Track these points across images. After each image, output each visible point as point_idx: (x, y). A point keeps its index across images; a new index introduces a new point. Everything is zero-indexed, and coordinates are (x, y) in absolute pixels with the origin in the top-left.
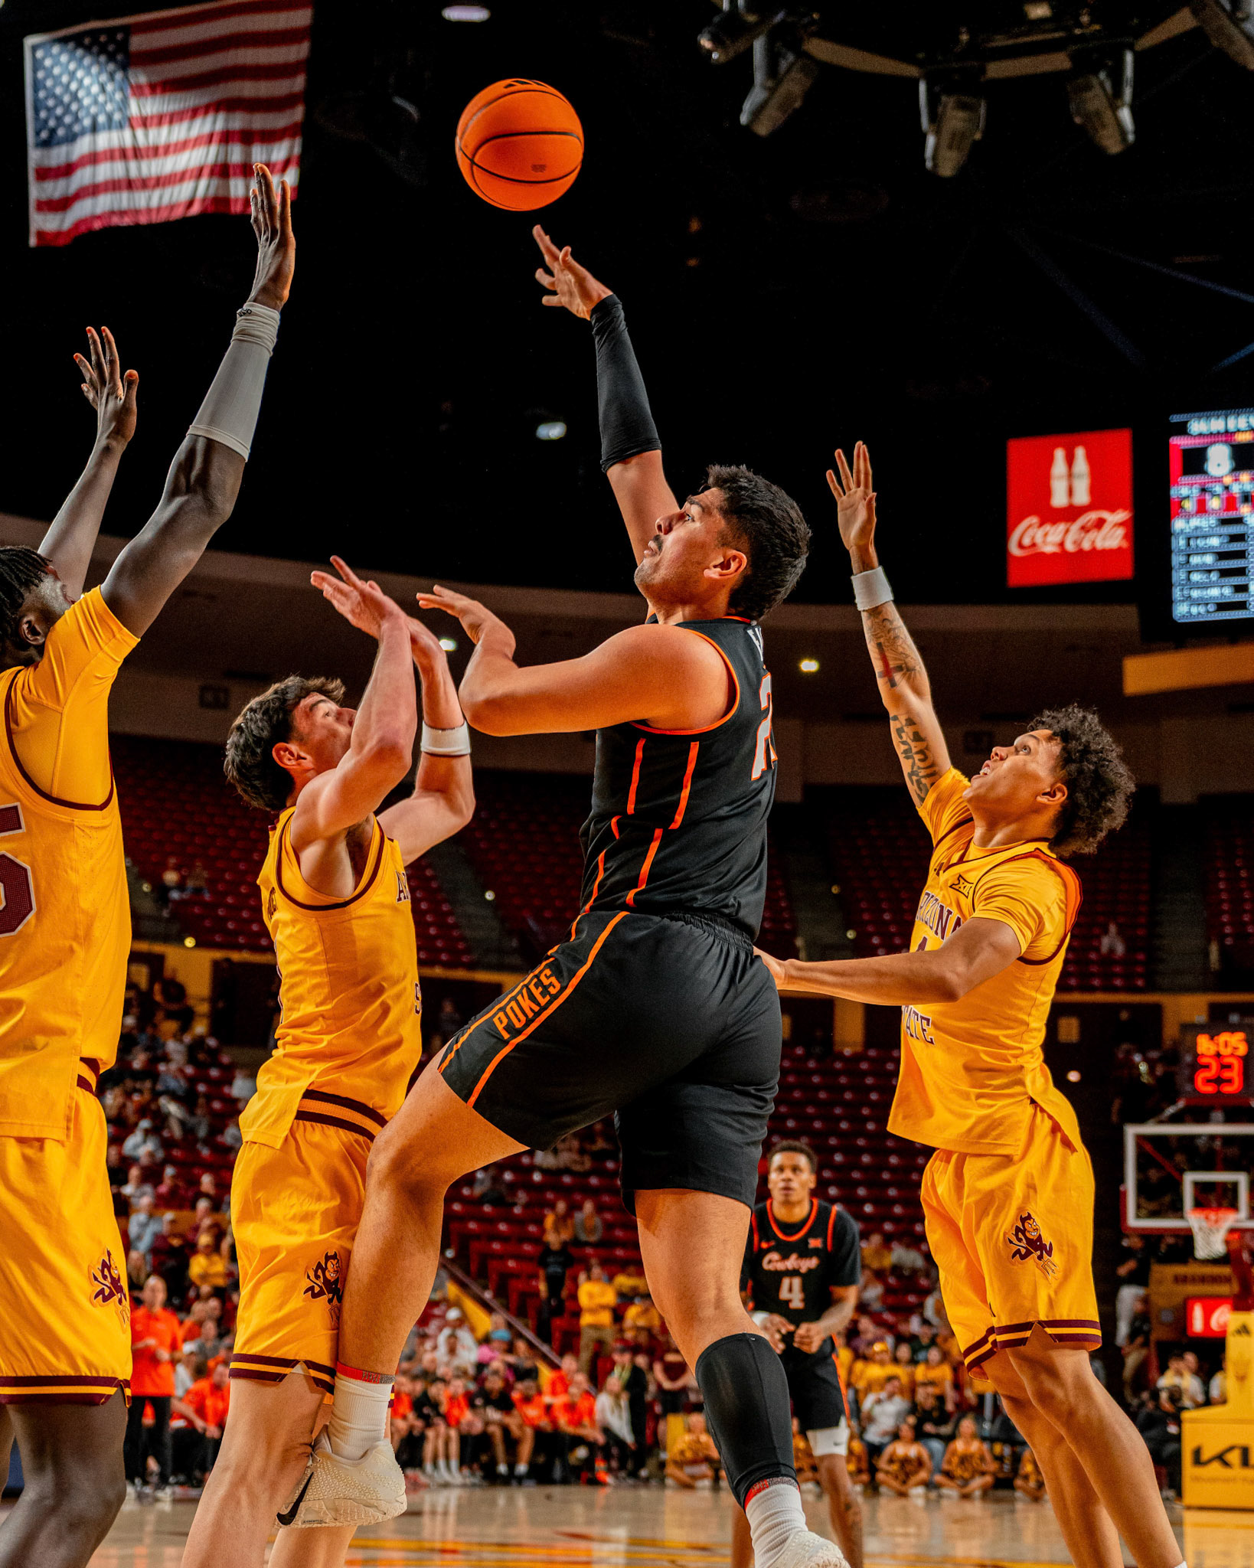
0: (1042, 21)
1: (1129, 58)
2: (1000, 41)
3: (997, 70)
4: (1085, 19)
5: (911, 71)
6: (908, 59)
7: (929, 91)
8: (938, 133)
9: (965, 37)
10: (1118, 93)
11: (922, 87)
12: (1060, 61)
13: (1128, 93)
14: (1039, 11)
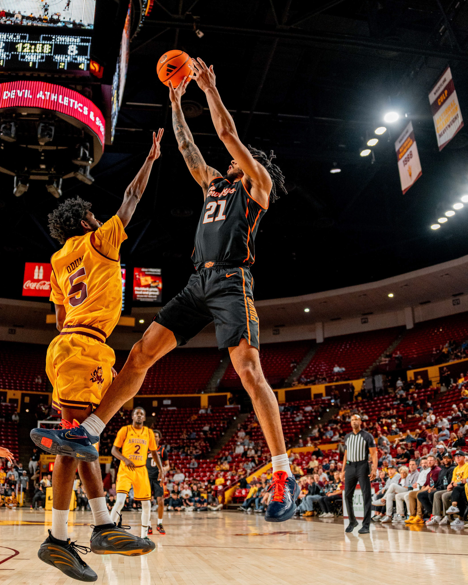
0: (43, 169)
1: (61, 180)
2: (34, 171)
3: (32, 177)
4: (53, 170)
5: (13, 174)
6: (14, 172)
8: (17, 189)
9: (26, 169)
10: (58, 186)
11: (15, 178)
12: (46, 178)
13: (60, 187)
14: (43, 166)
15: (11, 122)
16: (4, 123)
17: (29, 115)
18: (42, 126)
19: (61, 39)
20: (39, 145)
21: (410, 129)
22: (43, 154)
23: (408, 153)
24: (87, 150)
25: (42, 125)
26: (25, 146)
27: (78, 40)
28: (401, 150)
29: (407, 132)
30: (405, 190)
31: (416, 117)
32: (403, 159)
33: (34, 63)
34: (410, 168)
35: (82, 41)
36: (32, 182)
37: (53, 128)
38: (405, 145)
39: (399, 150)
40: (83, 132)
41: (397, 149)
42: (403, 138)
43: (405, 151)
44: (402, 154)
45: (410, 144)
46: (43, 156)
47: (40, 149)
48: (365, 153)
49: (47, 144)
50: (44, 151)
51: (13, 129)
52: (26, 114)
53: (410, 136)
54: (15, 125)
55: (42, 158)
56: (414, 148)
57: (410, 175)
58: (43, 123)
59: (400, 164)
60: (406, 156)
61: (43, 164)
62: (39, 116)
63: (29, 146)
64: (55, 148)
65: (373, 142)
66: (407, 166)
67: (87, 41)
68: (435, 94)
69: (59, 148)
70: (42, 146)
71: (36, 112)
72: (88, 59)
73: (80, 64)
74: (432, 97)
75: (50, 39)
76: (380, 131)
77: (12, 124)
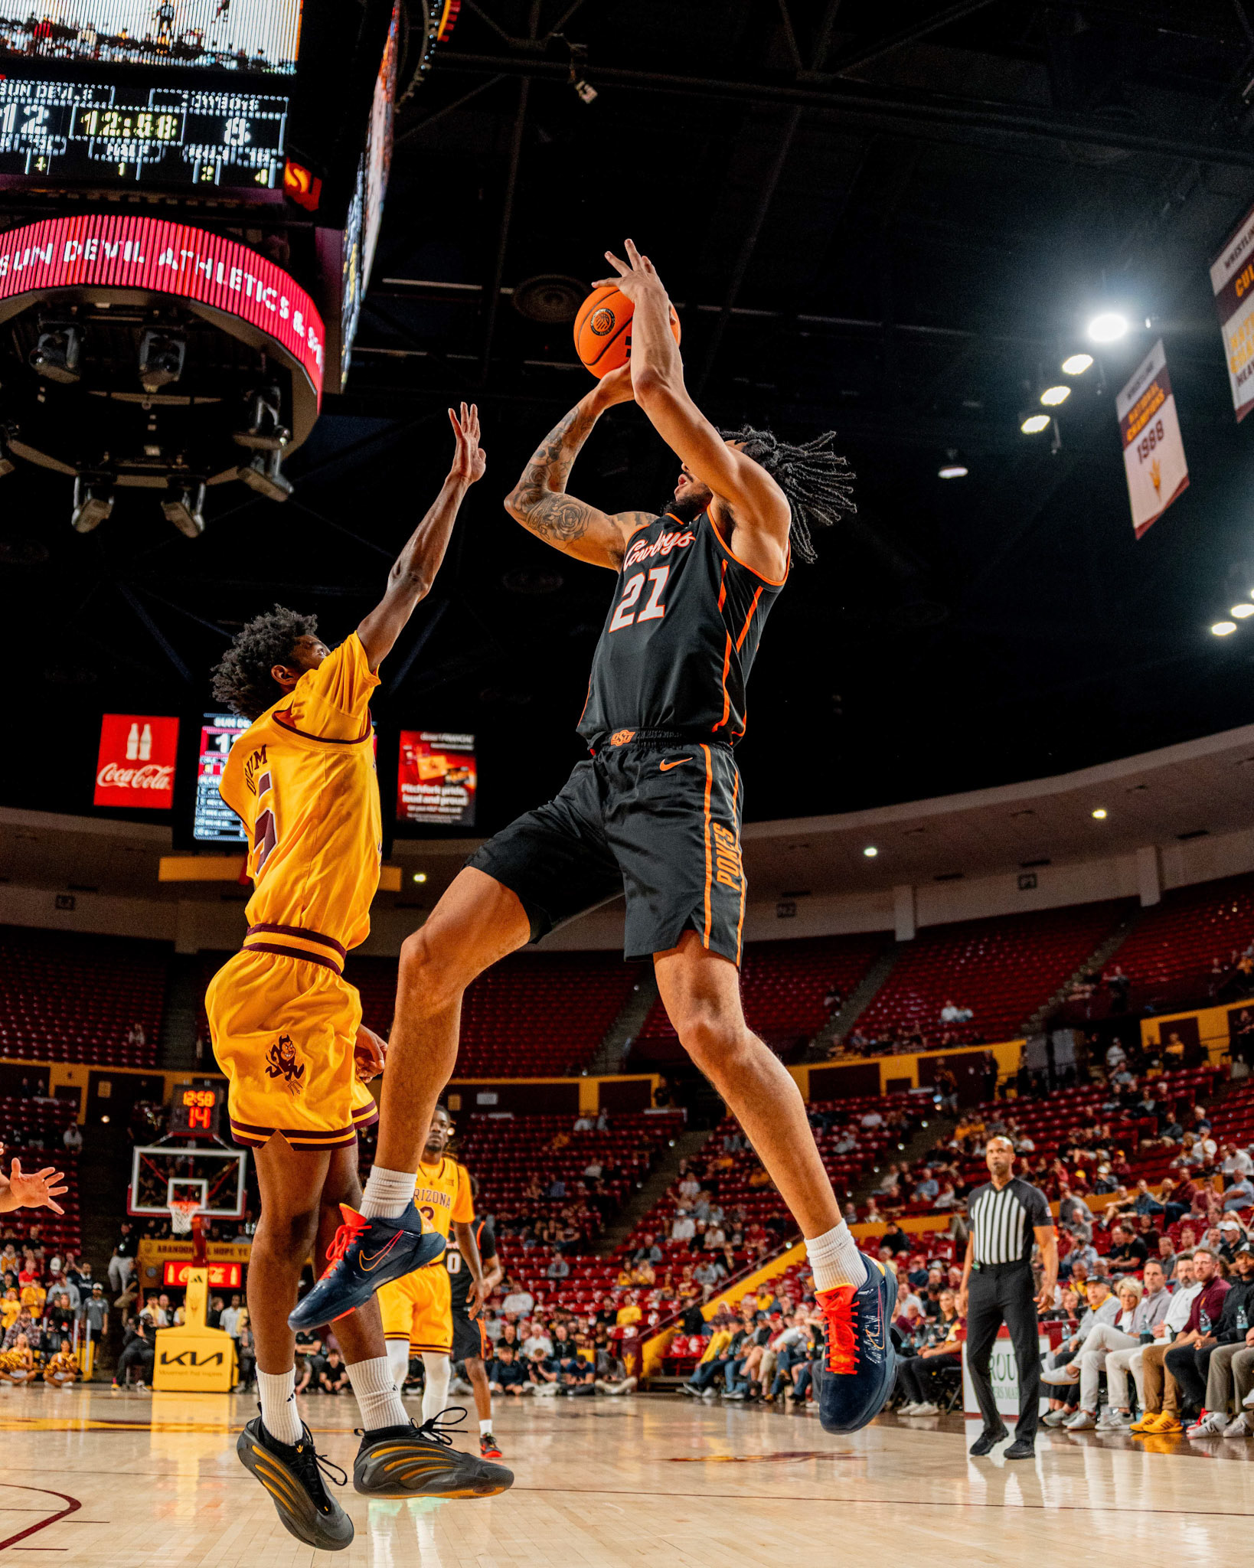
0: (153, 457)
1: (202, 488)
2: (127, 464)
3: (123, 480)
4: (179, 460)
5: (70, 471)
6: (72, 464)
7: (81, 485)
8: (82, 511)
9: (107, 458)
10: (193, 506)
11: (77, 482)
12: (162, 483)
13: (199, 507)
14: (153, 451)
15: (67, 327)
16: (48, 329)
17: (115, 309)
18: (152, 341)
19: (204, 102)
20: (142, 391)
21: (1159, 360)
22: (153, 417)
23: (1152, 425)
24: (275, 407)
25: (150, 336)
26: (104, 394)
27: (254, 105)
28: (1131, 418)
29: (1150, 369)
30: (1141, 527)
31: (1175, 327)
32: (1138, 441)
33: (131, 167)
34: (1156, 468)
35: (264, 106)
36: (122, 494)
37: (182, 346)
38: (1144, 403)
39: (1126, 418)
40: (263, 356)
41: (1121, 415)
42: (1138, 384)
43: (1143, 419)
44: (1134, 430)
45: (1158, 401)
46: (153, 422)
47: (146, 403)
48: (1035, 425)
49: (162, 391)
50: (156, 408)
51: (72, 346)
52: (107, 305)
53: (1158, 379)
54: (77, 336)
55: (152, 427)
56: (1168, 414)
57: (1157, 487)
58: (155, 331)
59: (1130, 454)
60: (1145, 433)
61: (153, 444)
62: (145, 311)
63: (116, 395)
64: (186, 400)
65: (1055, 396)
66: (1147, 462)
67: (277, 107)
68: (1228, 265)
69: (198, 400)
70: (150, 393)
71: (137, 300)
72: (278, 158)
73: (257, 170)
74: (1220, 275)
75: (176, 101)
76: (1076, 365)
77: (70, 332)
